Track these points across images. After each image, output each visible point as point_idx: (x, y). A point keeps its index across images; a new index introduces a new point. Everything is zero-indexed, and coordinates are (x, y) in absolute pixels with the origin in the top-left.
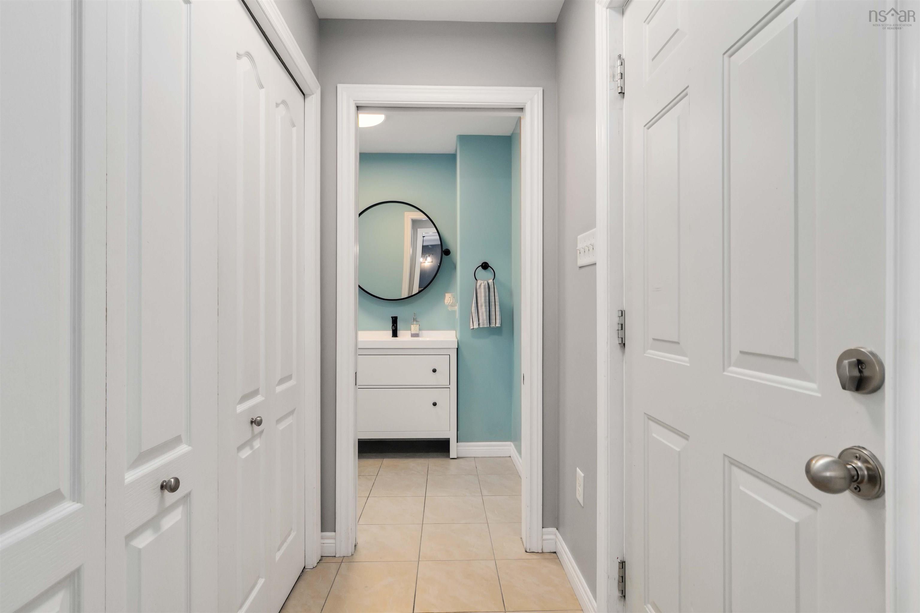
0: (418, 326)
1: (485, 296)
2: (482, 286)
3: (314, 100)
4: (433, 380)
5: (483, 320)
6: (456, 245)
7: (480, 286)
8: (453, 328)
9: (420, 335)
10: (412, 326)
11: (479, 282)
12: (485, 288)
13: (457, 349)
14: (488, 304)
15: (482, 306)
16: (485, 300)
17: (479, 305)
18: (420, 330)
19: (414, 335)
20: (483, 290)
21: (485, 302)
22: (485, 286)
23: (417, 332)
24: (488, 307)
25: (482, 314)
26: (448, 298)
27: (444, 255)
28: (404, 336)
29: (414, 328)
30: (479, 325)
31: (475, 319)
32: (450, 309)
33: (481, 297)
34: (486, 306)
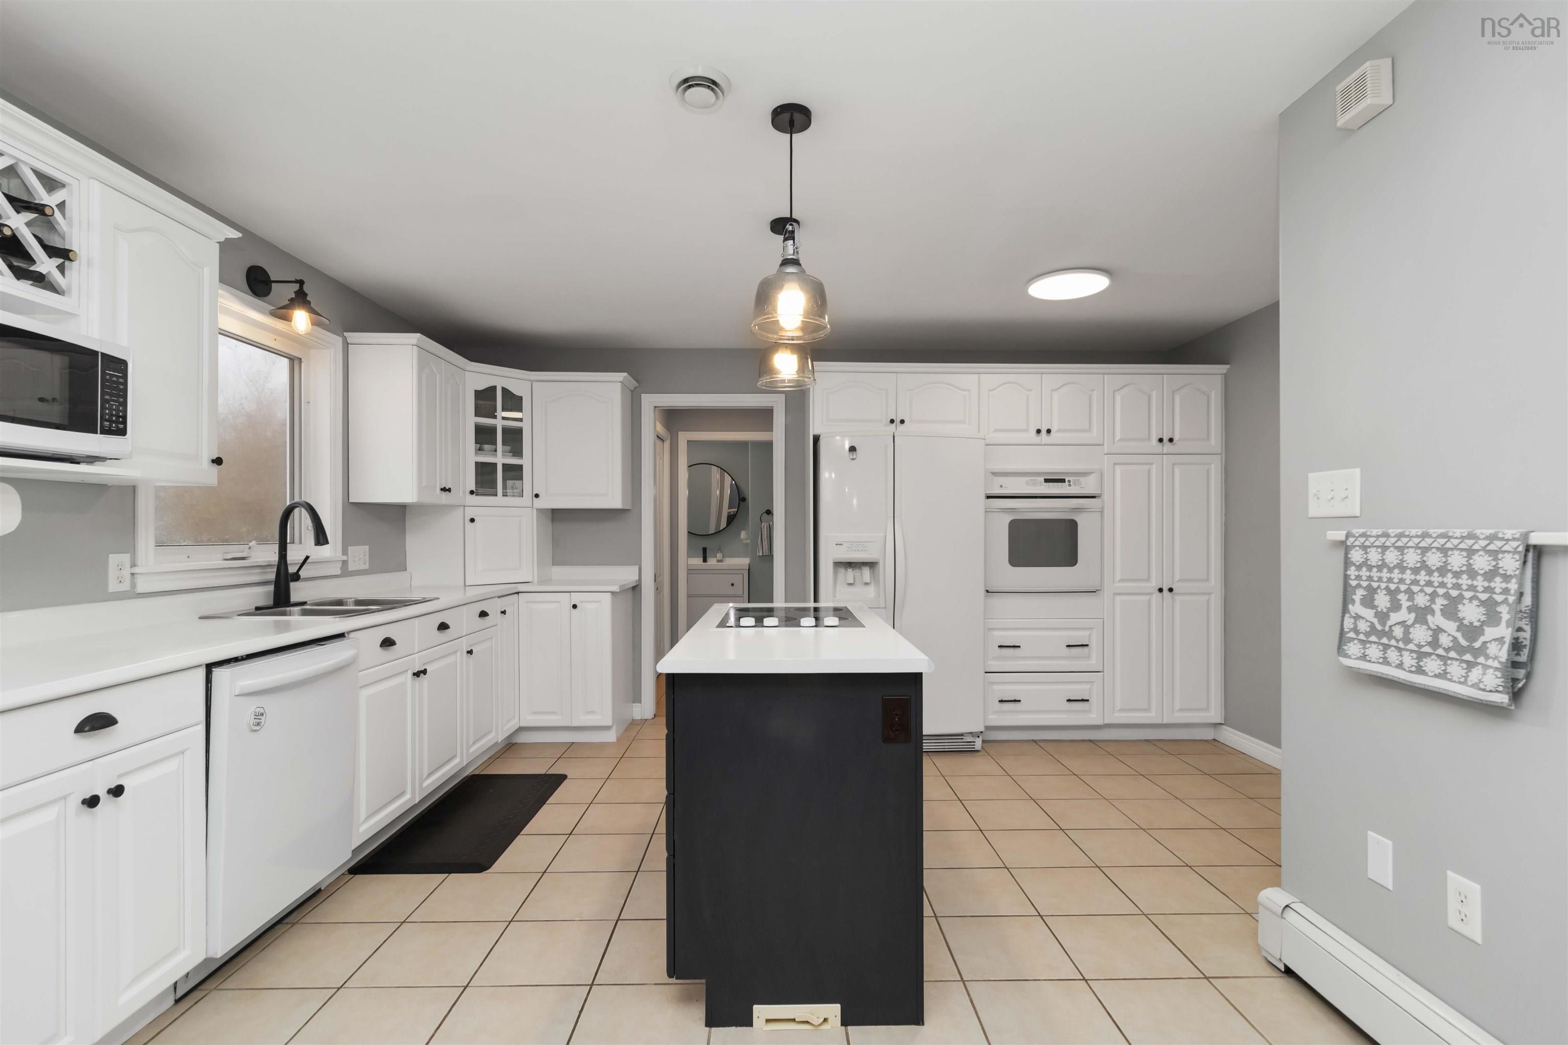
0: (721, 555)
1: (767, 534)
2: (765, 526)
3: (667, 444)
4: (731, 591)
5: (766, 550)
6: (749, 495)
7: (764, 526)
8: (748, 557)
9: (724, 561)
10: (718, 554)
11: (763, 524)
12: (767, 528)
13: (749, 570)
14: (769, 539)
15: (765, 540)
16: (767, 536)
17: (763, 539)
18: (723, 557)
19: (718, 561)
20: (765, 530)
21: (767, 538)
22: (767, 527)
23: (721, 559)
24: (769, 541)
25: (765, 545)
26: (743, 534)
27: (741, 501)
28: (712, 562)
29: (719, 556)
30: (763, 553)
31: (761, 549)
32: (744, 541)
33: (764, 534)
34: (767, 540)
